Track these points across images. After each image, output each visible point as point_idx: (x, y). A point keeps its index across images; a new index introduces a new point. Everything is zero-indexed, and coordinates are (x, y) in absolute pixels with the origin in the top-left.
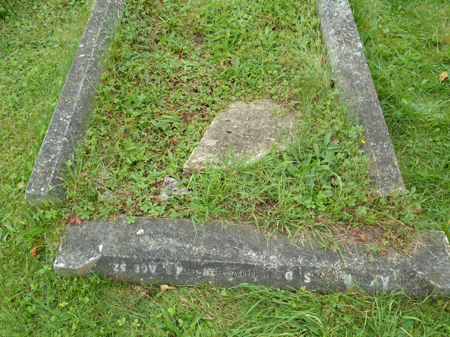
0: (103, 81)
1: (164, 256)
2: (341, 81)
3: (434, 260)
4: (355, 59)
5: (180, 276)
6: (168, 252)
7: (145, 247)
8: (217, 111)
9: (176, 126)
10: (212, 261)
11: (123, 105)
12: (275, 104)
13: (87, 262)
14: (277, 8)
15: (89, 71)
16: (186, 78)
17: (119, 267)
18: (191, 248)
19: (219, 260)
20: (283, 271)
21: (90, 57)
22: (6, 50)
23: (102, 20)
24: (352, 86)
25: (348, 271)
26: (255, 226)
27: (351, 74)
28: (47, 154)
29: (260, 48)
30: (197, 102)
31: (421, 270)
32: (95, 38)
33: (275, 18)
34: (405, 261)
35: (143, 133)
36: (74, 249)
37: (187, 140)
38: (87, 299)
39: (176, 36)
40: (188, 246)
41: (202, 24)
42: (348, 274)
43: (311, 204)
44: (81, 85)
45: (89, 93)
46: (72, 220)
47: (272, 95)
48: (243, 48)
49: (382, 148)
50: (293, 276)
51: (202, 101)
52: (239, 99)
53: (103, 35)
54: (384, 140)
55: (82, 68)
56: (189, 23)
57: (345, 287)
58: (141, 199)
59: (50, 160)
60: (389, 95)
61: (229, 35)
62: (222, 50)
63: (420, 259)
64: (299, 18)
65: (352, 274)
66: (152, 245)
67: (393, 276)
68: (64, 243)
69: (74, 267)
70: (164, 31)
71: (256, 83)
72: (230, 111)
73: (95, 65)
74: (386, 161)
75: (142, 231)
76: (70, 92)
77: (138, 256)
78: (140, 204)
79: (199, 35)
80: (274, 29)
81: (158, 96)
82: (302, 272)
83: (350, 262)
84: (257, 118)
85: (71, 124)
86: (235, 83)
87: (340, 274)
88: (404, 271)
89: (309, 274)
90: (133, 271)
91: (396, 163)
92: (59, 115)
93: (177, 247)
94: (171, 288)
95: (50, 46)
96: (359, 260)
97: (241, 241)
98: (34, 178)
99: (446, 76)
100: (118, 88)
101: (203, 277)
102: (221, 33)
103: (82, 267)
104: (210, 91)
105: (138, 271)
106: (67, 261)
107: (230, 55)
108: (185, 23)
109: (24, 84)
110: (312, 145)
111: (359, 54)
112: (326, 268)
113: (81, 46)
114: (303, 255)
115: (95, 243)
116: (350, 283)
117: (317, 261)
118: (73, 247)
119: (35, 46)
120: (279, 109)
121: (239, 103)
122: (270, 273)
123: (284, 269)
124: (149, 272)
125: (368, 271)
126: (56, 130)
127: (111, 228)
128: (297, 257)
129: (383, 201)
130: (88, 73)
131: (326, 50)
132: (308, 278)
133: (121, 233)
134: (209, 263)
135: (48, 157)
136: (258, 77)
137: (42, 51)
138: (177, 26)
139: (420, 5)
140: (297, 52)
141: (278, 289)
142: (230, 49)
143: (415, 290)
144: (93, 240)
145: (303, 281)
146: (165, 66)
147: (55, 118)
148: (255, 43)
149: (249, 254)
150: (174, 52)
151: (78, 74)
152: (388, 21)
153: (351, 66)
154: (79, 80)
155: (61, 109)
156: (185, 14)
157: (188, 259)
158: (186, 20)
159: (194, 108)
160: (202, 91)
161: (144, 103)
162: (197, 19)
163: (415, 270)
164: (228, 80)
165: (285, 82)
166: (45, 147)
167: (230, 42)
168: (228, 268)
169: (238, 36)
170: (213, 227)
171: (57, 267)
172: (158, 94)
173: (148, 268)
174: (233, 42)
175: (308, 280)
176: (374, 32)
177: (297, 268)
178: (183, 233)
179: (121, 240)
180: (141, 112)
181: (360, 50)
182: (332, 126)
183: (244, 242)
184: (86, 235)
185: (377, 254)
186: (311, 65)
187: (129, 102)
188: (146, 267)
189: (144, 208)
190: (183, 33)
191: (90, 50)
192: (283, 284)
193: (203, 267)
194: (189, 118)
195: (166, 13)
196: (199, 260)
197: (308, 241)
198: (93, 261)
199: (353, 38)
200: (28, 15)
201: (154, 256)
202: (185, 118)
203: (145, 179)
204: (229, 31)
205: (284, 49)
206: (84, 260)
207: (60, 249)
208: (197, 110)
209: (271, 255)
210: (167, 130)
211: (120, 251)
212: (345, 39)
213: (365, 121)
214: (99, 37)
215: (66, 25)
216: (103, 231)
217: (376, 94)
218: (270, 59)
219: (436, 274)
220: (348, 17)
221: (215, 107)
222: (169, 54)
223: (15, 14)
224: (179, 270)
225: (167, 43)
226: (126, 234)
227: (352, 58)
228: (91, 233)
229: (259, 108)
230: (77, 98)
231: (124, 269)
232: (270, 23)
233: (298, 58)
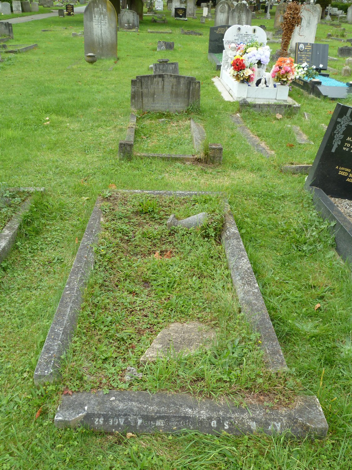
0: (83, 308)
1: (130, 412)
2: (245, 307)
3: (309, 412)
4: (253, 294)
5: (140, 426)
6: (132, 410)
7: (116, 407)
8: (161, 328)
9: (134, 337)
10: (162, 415)
11: (96, 324)
12: (201, 324)
13: (78, 416)
14: (201, 264)
15: (73, 302)
16: (139, 308)
17: (99, 420)
18: (147, 407)
19: (167, 414)
20: (210, 420)
21: (73, 293)
22: (7, 291)
23: (81, 271)
24: (252, 310)
25: (253, 419)
26: (190, 394)
27: (251, 303)
28: (48, 351)
29: (190, 289)
30: (147, 323)
31: (301, 417)
32: (77, 282)
33: (199, 271)
34: (290, 413)
35: (111, 341)
36: (68, 409)
37: (141, 345)
38: (76, 443)
39: (130, 283)
40: (145, 406)
41: (148, 275)
42: (253, 421)
43: (227, 378)
44: (69, 310)
45: (74, 315)
46: (66, 392)
47: (199, 318)
48: (178, 289)
49: (273, 345)
50: (217, 424)
51: (150, 322)
52: (176, 321)
53: (81, 280)
54: (273, 341)
55: (68, 300)
56: (139, 274)
57: (251, 431)
58: (112, 379)
59: (50, 355)
60: (279, 317)
61: (167, 281)
62: (163, 291)
63: (301, 412)
64: (216, 271)
65: (256, 422)
66: (121, 406)
67: (283, 422)
68: (61, 405)
69: (68, 419)
70: (122, 279)
71: (188, 311)
72: (170, 328)
73: (77, 298)
74: (274, 353)
75: (114, 398)
76: (61, 314)
77: (112, 412)
78: (111, 382)
79: (146, 282)
80: (199, 278)
81: (120, 318)
82: (223, 421)
83: (254, 414)
84: (189, 332)
85: (63, 333)
86: (173, 311)
87: (247, 421)
88: (290, 418)
89: (227, 422)
90: (108, 423)
91: (282, 354)
92: (54, 328)
93: (138, 407)
94: (134, 435)
95: (40, 289)
96: (260, 413)
97: (181, 403)
98: (40, 365)
99: (319, 306)
100: (93, 313)
101: (156, 427)
102: (162, 281)
103: (74, 420)
104: (156, 316)
105: (111, 424)
106: (63, 416)
107: (169, 294)
108: (136, 274)
109: (25, 312)
110: (227, 345)
111: (256, 290)
112: (238, 417)
113: (67, 286)
114: (223, 410)
115: (82, 405)
116: (255, 428)
117: (232, 414)
118: (67, 408)
119: (29, 289)
120: (204, 327)
121: (176, 324)
122: (201, 422)
123: (210, 419)
124: (119, 424)
125: (266, 419)
126: (53, 337)
127: (92, 396)
128: (219, 411)
129: (274, 375)
130: (72, 303)
131: (235, 290)
132: (227, 426)
133: (100, 400)
134: (160, 416)
135: (48, 353)
136: (189, 307)
137: (34, 292)
138: (131, 276)
139: (300, 262)
140: (215, 291)
141: (207, 434)
142: (169, 290)
143: (299, 433)
144: (80, 404)
145: (224, 428)
146: (124, 301)
147: (51, 330)
148: (186, 286)
149: (186, 410)
150: (129, 292)
151: (66, 303)
152: (279, 273)
153: (252, 298)
154: (67, 307)
155: (56, 324)
156: (136, 268)
157: (146, 414)
158: (137, 272)
159: (145, 326)
160: (150, 316)
161: (111, 322)
162: (145, 271)
163: (297, 417)
164: (168, 310)
165: (208, 310)
166: (46, 347)
167: (168, 286)
168: (173, 419)
169: (174, 282)
170: (161, 395)
171: (57, 420)
172: (121, 317)
173: (119, 421)
174: (171, 286)
175: (227, 427)
176: (268, 280)
177: (219, 418)
178: (141, 399)
179: (99, 404)
180: (109, 328)
181: (257, 288)
182: (240, 334)
183: (183, 404)
184: (76, 401)
185: (272, 409)
186: (224, 299)
187: (100, 322)
188: (117, 420)
189: (115, 385)
190: (135, 281)
191: (73, 289)
192: (210, 430)
193: (156, 419)
194: (142, 333)
195: (123, 267)
196: (153, 414)
197: (226, 402)
198: (81, 416)
199: (252, 281)
200: (22, 269)
201: (123, 412)
202: (139, 332)
203: (114, 368)
204: (167, 278)
205: (206, 290)
206: (75, 415)
207: (58, 409)
208: (147, 328)
209: (201, 410)
210: (127, 339)
211: (100, 410)
212: (247, 282)
213: (261, 330)
214: (79, 281)
215: (51, 275)
216: (87, 398)
217: (268, 314)
218: (197, 296)
219: (311, 420)
220: (248, 269)
221: (160, 325)
222: (126, 293)
223: (13, 268)
224: (140, 422)
225: (124, 287)
226: (103, 400)
227: (251, 293)
228: (79, 400)
229: (190, 326)
230: (66, 318)
231: (101, 422)
232: (196, 274)
233: (216, 295)
